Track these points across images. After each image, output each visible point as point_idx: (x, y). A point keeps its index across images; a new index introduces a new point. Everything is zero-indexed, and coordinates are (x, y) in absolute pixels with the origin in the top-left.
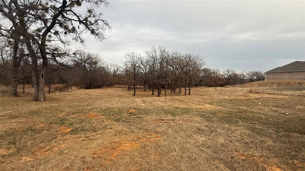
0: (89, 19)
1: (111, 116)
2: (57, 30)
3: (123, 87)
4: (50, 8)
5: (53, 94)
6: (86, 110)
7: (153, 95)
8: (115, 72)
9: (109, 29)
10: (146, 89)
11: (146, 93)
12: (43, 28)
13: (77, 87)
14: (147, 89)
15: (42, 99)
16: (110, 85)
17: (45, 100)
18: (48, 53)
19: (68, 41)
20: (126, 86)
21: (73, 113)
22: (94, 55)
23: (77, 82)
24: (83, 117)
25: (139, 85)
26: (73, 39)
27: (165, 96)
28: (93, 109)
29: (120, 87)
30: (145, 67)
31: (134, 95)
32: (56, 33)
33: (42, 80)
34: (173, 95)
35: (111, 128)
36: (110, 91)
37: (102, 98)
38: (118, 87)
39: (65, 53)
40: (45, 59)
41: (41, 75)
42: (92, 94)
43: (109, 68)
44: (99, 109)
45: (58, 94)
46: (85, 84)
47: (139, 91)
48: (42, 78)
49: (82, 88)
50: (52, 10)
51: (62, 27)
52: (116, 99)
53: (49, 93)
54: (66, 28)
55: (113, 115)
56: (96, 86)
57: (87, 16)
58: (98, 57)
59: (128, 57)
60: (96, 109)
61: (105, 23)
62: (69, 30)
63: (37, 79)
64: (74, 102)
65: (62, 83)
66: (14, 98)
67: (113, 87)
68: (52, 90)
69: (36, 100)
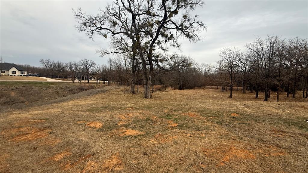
1: (211, 117)
2: (159, 40)
3: (215, 88)
4: (154, 23)
5: (155, 93)
6: (184, 109)
7: (257, 98)
8: (206, 72)
9: (204, 29)
12: (150, 40)
13: (172, 88)
14: (247, 91)
15: (149, 97)
16: (201, 86)
17: (151, 97)
18: (153, 60)
19: (167, 48)
20: (219, 87)
21: (175, 111)
24: (184, 115)
26: (171, 45)
27: (278, 101)
28: (191, 109)
29: (212, 88)
30: (244, 64)
31: (231, 97)
32: (159, 42)
33: (150, 82)
35: (214, 130)
36: (201, 92)
38: (210, 88)
39: (165, 59)
40: (152, 65)
41: (149, 78)
42: (186, 94)
43: (200, 68)
44: (196, 109)
45: (158, 93)
46: (179, 84)
47: (236, 93)
48: (150, 80)
49: (176, 89)
50: (156, 24)
51: (163, 37)
52: (210, 100)
54: (166, 36)
56: (189, 87)
57: (182, 22)
58: (190, 59)
59: (223, 55)
60: (193, 109)
62: (168, 38)
63: (146, 81)
64: (172, 101)
65: (160, 84)
66: (133, 95)
67: (205, 88)
68: (154, 89)
69: (146, 97)
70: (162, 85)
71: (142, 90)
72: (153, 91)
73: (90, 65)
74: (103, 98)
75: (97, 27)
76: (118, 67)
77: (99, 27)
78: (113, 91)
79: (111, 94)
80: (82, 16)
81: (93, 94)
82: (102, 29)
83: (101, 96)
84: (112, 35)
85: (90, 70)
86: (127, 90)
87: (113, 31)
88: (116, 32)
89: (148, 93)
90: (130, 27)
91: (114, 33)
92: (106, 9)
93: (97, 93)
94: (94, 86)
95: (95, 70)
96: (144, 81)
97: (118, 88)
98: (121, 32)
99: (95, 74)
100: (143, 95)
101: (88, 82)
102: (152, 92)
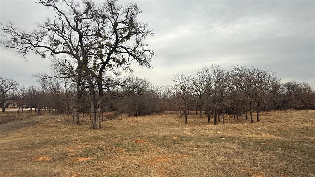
0: (137, 49)
1: (156, 142)
2: (111, 64)
3: (175, 113)
4: (105, 45)
5: (106, 122)
6: (135, 137)
7: (209, 122)
8: (165, 96)
9: (155, 58)
10: (203, 115)
11: (202, 120)
12: (100, 64)
13: (126, 115)
15: (98, 128)
16: (160, 111)
17: (100, 128)
18: (103, 85)
19: (119, 72)
20: (178, 112)
21: (126, 139)
22: (143, 79)
23: (126, 109)
24: (133, 142)
25: (194, 110)
26: (124, 69)
27: (223, 124)
28: (141, 137)
29: (171, 113)
30: (198, 88)
31: (186, 122)
32: (110, 66)
33: (99, 110)
34: (236, 122)
35: (154, 150)
36: (159, 118)
37: (150, 126)
38: (169, 113)
39: (117, 83)
40: (101, 89)
41: (98, 105)
42: (141, 121)
43: (159, 91)
44: (146, 136)
45: (109, 122)
46: (134, 110)
47: (193, 118)
48: (99, 107)
49: (131, 116)
50: (107, 47)
51: (115, 61)
52: (165, 127)
53: (102, 122)
54: (118, 61)
55: (157, 141)
56: (146, 113)
57: (135, 47)
58: (146, 81)
60: (144, 136)
61: (151, 52)
62: (120, 63)
63: (94, 109)
64: (124, 130)
65: (112, 111)
66: (77, 126)
67: (163, 113)
68: (104, 117)
69: (94, 128)
70: (115, 112)
71: (88, 119)
72: (103, 120)
73: (8, 86)
74: (34, 132)
75: (32, 44)
76: (55, 90)
77: (35, 45)
78: (47, 122)
79: (46, 127)
80: (13, 30)
81: (17, 128)
82: (39, 46)
83: (30, 129)
84: (52, 54)
85: (8, 93)
86: (67, 120)
87: (53, 50)
88: (57, 51)
89: (96, 123)
90: (76, 46)
91: (54, 52)
92: (45, 23)
93: (22, 127)
94: (14, 117)
95: (17, 93)
96: (92, 108)
97: (55, 119)
98: (64, 52)
99: (17, 99)
100: (90, 125)
101: (4, 111)
102: (101, 121)
